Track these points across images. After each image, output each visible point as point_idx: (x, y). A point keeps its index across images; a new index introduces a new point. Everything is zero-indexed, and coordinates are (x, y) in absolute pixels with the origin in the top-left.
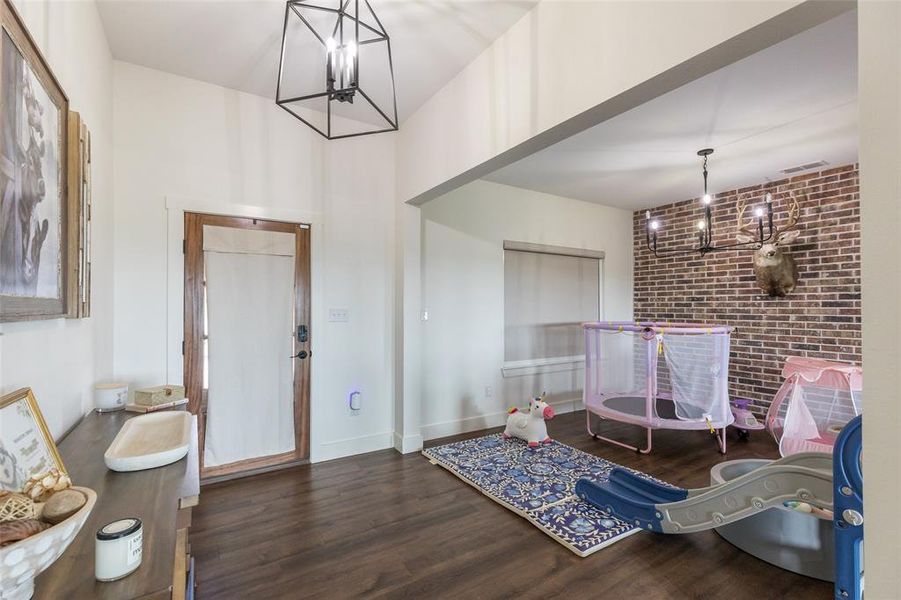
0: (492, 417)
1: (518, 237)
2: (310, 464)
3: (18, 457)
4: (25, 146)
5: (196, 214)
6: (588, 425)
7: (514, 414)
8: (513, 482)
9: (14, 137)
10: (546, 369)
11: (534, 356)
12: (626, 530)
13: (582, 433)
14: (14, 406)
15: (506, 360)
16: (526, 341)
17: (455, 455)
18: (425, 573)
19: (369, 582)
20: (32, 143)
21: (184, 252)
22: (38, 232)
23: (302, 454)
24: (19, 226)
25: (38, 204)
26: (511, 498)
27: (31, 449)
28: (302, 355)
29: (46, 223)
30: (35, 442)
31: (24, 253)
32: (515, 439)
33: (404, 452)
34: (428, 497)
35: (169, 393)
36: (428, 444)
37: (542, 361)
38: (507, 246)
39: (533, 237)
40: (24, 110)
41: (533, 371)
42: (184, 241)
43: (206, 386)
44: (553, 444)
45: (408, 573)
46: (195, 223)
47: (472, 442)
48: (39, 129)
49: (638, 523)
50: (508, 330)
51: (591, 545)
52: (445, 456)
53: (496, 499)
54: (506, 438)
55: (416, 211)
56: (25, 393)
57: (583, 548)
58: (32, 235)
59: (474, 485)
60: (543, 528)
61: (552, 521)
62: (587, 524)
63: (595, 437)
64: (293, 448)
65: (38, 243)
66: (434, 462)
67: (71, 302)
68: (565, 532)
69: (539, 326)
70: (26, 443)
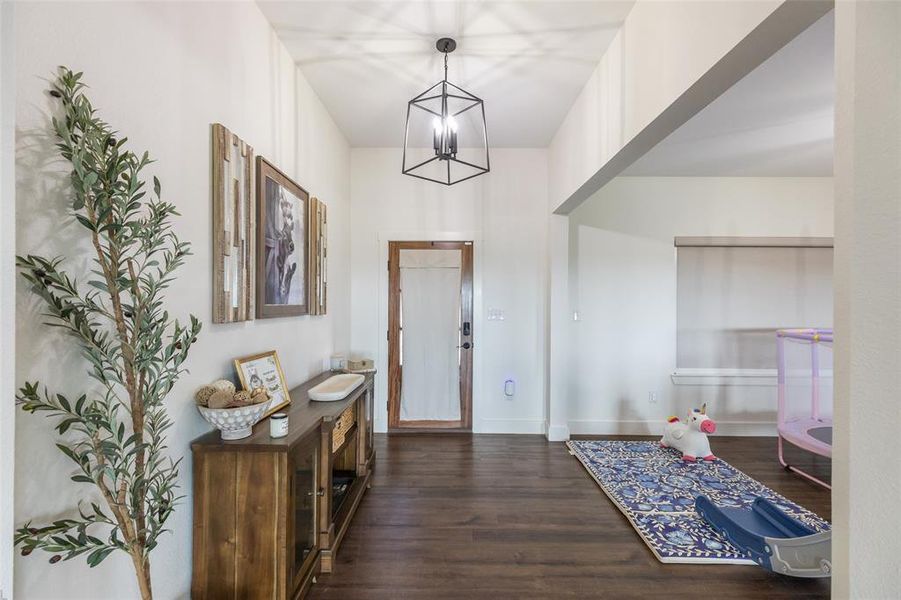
0: (656, 424)
1: (695, 231)
2: (472, 434)
3: (264, 381)
4: (281, 228)
5: (396, 242)
6: (780, 453)
7: (674, 423)
8: (636, 485)
9: (274, 226)
10: (737, 381)
11: (720, 365)
12: (732, 556)
13: (772, 460)
14: (267, 358)
15: (678, 365)
16: (709, 347)
17: (594, 451)
18: (510, 526)
19: (467, 518)
20: (286, 225)
21: (389, 269)
22: (289, 270)
23: (466, 425)
24: (277, 269)
25: (290, 256)
26: (623, 497)
27: (271, 380)
28: (466, 346)
29: (295, 265)
30: (274, 377)
31: (280, 283)
32: (671, 450)
33: (550, 439)
34: (548, 477)
35: (364, 364)
36: (573, 437)
37: (734, 371)
38: (679, 243)
39: (719, 229)
40: (280, 210)
41: (717, 381)
42: (389, 262)
43: (401, 363)
44: (714, 462)
45: (496, 522)
46: (395, 247)
47: (620, 444)
48: (290, 216)
49: (749, 554)
50: (680, 334)
51: (675, 555)
52: (583, 450)
53: (608, 494)
54: (662, 447)
55: (564, 220)
56: (271, 353)
57: (665, 555)
58: (286, 272)
59: (596, 478)
60: (637, 528)
61: (650, 524)
62: (689, 539)
63: (787, 467)
64: (459, 419)
65: (289, 276)
66: (572, 453)
67: (312, 305)
68: (656, 536)
69: (726, 331)
70: (270, 376)
